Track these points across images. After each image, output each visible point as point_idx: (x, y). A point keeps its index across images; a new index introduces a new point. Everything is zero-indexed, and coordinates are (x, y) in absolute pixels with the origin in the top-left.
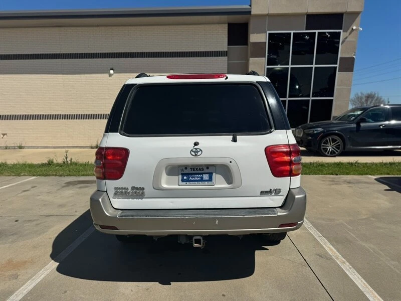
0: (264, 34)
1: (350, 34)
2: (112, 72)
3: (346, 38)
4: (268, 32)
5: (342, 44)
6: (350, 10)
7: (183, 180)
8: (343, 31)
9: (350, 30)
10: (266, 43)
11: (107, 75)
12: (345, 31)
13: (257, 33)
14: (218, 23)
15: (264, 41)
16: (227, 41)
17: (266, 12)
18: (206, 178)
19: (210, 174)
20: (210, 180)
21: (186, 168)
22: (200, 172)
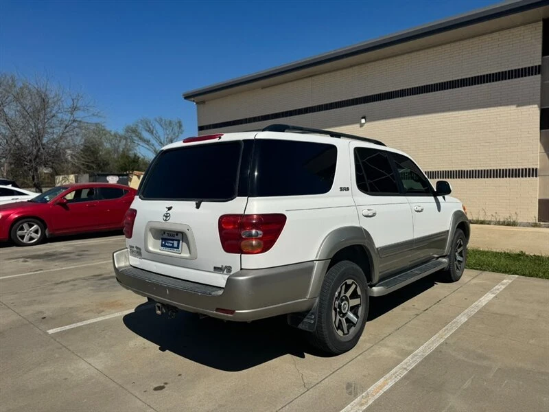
2: (363, 121)
7: (162, 245)
11: (358, 125)
14: (524, 24)
16: (541, 48)
18: (176, 245)
19: (179, 241)
20: (178, 248)
21: (164, 233)
22: (172, 238)
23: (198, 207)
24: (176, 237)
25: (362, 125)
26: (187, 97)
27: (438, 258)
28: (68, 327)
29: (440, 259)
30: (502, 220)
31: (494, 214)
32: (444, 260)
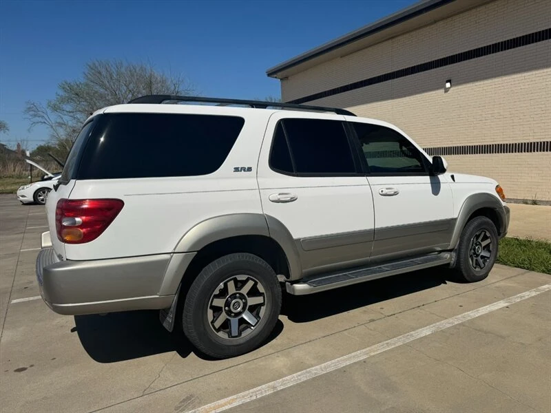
2: (448, 85)
11: (443, 90)
25: (447, 90)
26: (270, 74)
27: (440, 252)
28: (31, 298)
29: (442, 254)
32: (447, 255)
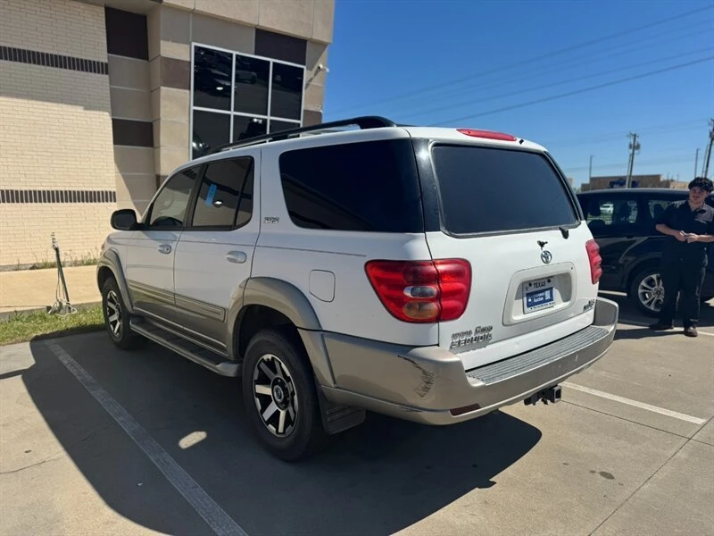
0: (187, 46)
1: (316, 74)
3: (311, 80)
4: (194, 44)
5: (306, 88)
6: (316, 37)
7: (528, 305)
8: (307, 69)
9: (316, 68)
10: (190, 62)
12: (310, 69)
13: (173, 41)
15: (188, 59)
16: (105, 42)
17: (190, 6)
18: (548, 297)
19: (551, 289)
20: (551, 299)
21: (530, 285)
22: (543, 288)
23: (566, 235)
24: (548, 285)
30: (79, 259)
31: (68, 252)
